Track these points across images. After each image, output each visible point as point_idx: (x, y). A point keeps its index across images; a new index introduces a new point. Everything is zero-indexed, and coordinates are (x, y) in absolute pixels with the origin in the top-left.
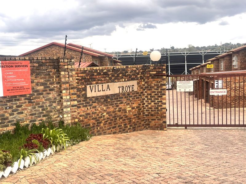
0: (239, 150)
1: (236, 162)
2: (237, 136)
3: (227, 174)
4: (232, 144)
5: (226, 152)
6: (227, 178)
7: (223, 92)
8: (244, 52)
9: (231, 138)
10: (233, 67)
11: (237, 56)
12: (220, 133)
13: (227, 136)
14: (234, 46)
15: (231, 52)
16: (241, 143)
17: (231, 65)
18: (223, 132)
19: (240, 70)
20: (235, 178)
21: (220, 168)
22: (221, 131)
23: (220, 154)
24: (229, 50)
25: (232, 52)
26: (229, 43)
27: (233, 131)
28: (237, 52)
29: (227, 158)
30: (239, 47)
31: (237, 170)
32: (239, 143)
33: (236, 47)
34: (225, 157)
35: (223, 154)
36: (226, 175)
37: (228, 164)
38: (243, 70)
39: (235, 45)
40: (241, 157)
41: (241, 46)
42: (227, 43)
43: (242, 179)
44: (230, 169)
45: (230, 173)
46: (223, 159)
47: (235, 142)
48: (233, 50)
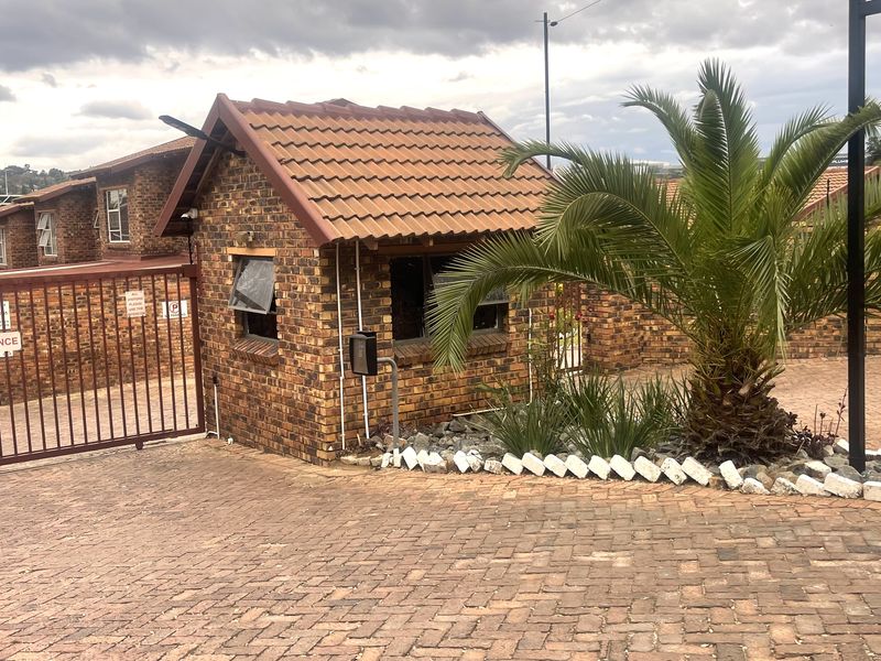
0: (75, 525)
1: (62, 562)
2: (68, 483)
3: (34, 603)
4: (51, 510)
5: (31, 539)
6: (36, 613)
7: (8, 342)
8: (73, 202)
9: (48, 494)
10: (40, 252)
11: (52, 215)
12: (8, 487)
13: (34, 489)
14: (42, 179)
15: (29, 200)
16: (81, 504)
17: (35, 247)
18: (18, 479)
19: (67, 263)
20: (59, 608)
21: (13, 592)
22: (14, 477)
23: (11, 550)
24: (24, 193)
25: (35, 200)
26: (22, 166)
27: (55, 470)
28: (52, 202)
29: (34, 558)
30: (58, 181)
31: (66, 584)
32: (75, 505)
33: (47, 185)
34: (27, 555)
35: (20, 549)
36: (33, 608)
37: (36, 574)
38: (76, 262)
39: (43, 174)
40: (81, 542)
41: (64, 180)
42: (15, 167)
43: (81, 605)
44: (43, 586)
45: (45, 598)
46: (23, 563)
47: (60, 503)
48: (37, 193)
